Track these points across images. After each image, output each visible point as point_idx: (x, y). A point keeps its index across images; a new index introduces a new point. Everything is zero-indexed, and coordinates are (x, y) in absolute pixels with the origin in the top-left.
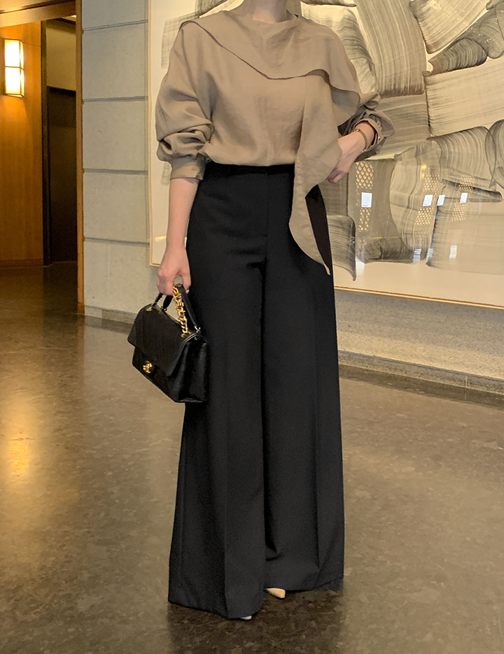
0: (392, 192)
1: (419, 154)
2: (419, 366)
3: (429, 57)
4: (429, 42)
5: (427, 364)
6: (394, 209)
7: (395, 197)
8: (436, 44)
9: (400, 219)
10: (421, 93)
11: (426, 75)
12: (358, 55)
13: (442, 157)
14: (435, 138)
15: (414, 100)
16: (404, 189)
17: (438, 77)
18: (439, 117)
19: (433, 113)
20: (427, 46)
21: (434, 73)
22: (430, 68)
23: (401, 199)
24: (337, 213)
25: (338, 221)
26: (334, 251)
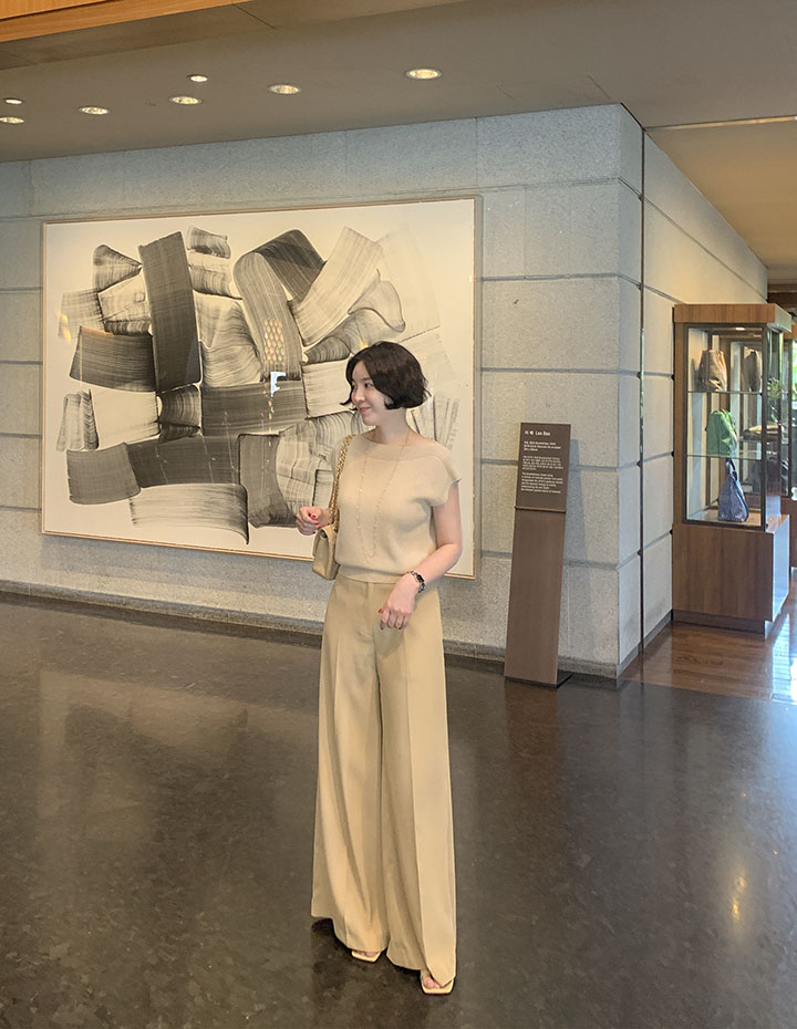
0: (278, 464)
1: (299, 432)
2: (306, 621)
3: (304, 349)
4: (304, 337)
5: (313, 619)
6: (280, 479)
7: (281, 468)
8: (310, 339)
9: (285, 488)
10: (299, 379)
11: (302, 364)
12: (245, 342)
13: (318, 436)
14: (312, 419)
15: (293, 385)
16: (288, 462)
17: (312, 367)
18: (314, 401)
19: (309, 397)
20: (303, 340)
21: (309, 363)
22: (305, 359)
23: (286, 470)
24: (231, 482)
25: (232, 489)
26: (228, 517)
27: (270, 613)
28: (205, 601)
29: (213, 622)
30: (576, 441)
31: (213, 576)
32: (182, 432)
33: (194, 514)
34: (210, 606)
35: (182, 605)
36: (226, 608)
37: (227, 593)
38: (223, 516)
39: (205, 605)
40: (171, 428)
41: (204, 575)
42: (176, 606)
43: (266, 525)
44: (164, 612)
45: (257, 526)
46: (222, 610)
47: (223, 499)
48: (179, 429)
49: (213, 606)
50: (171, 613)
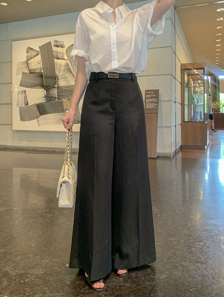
0: (80, 107)
12: (70, 73)
28: (59, 146)
30: (160, 94)
32: (52, 99)
40: (49, 98)
48: (51, 98)
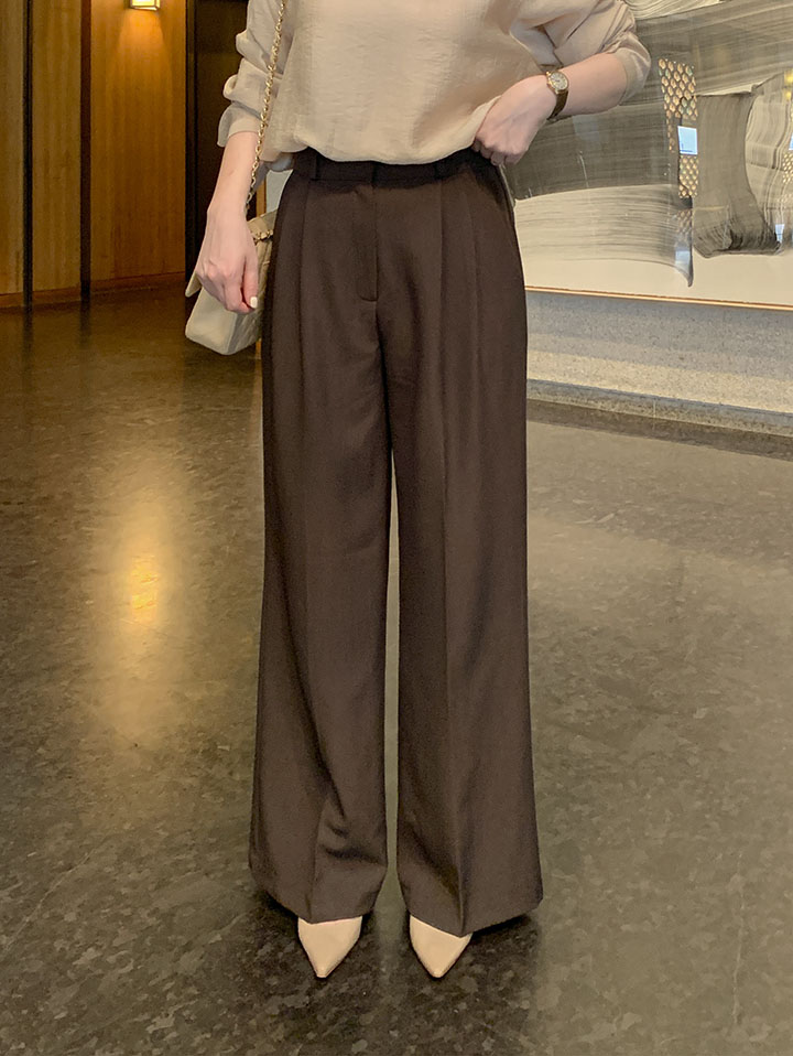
0: (749, 145)
6: (751, 171)
7: (754, 151)
9: (761, 187)
16: (768, 139)
23: (763, 154)
24: (663, 180)
25: (665, 193)
26: (656, 241)
27: (726, 402)
28: (615, 382)
29: (628, 416)
31: (629, 341)
33: (599, 239)
34: (623, 389)
35: (577, 388)
36: (650, 393)
37: (651, 369)
38: (647, 241)
39: (616, 388)
41: (613, 339)
42: (569, 389)
43: (725, 251)
44: (550, 399)
45: (706, 254)
46: (642, 397)
47: (650, 210)
49: (629, 389)
50: (561, 400)
